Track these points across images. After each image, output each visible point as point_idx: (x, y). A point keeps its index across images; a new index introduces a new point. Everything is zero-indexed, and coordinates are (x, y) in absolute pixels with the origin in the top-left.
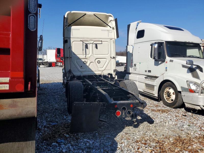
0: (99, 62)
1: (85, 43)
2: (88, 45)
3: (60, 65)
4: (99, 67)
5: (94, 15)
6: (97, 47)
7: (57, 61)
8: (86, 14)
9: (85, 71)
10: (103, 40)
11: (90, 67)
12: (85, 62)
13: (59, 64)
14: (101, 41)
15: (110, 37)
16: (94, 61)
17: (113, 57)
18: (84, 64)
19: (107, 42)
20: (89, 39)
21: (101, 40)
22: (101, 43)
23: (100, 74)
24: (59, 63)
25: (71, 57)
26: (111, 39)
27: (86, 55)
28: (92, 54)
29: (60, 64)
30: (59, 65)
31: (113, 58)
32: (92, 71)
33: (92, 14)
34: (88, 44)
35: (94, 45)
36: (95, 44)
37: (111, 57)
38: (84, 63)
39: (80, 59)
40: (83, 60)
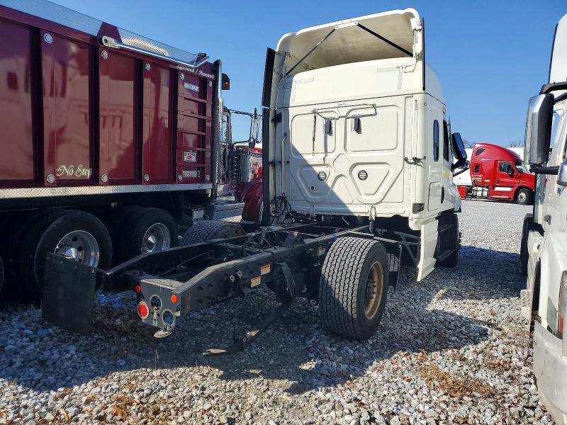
0: (363, 176)
1: (325, 118)
2: (333, 122)
3: (482, 194)
4: (363, 191)
5: (359, 25)
6: (358, 128)
7: (475, 184)
8: (334, 30)
9: (321, 203)
10: (378, 102)
11: (335, 190)
12: (322, 176)
13: (479, 191)
14: (374, 106)
15: (406, 89)
16: (347, 174)
17: (415, 159)
18: (319, 181)
19: (393, 109)
20: (337, 105)
21: (371, 102)
22: (372, 111)
23: (364, 215)
24: (479, 189)
25: (288, 162)
26: (410, 96)
27: (326, 155)
28: (343, 152)
29: (483, 191)
30: (479, 193)
31: (412, 161)
32: (343, 204)
33: (353, 24)
34: (334, 119)
35: (351, 123)
36: (352, 117)
37: (406, 159)
38: (320, 179)
39: (310, 166)
40: (317, 169)
